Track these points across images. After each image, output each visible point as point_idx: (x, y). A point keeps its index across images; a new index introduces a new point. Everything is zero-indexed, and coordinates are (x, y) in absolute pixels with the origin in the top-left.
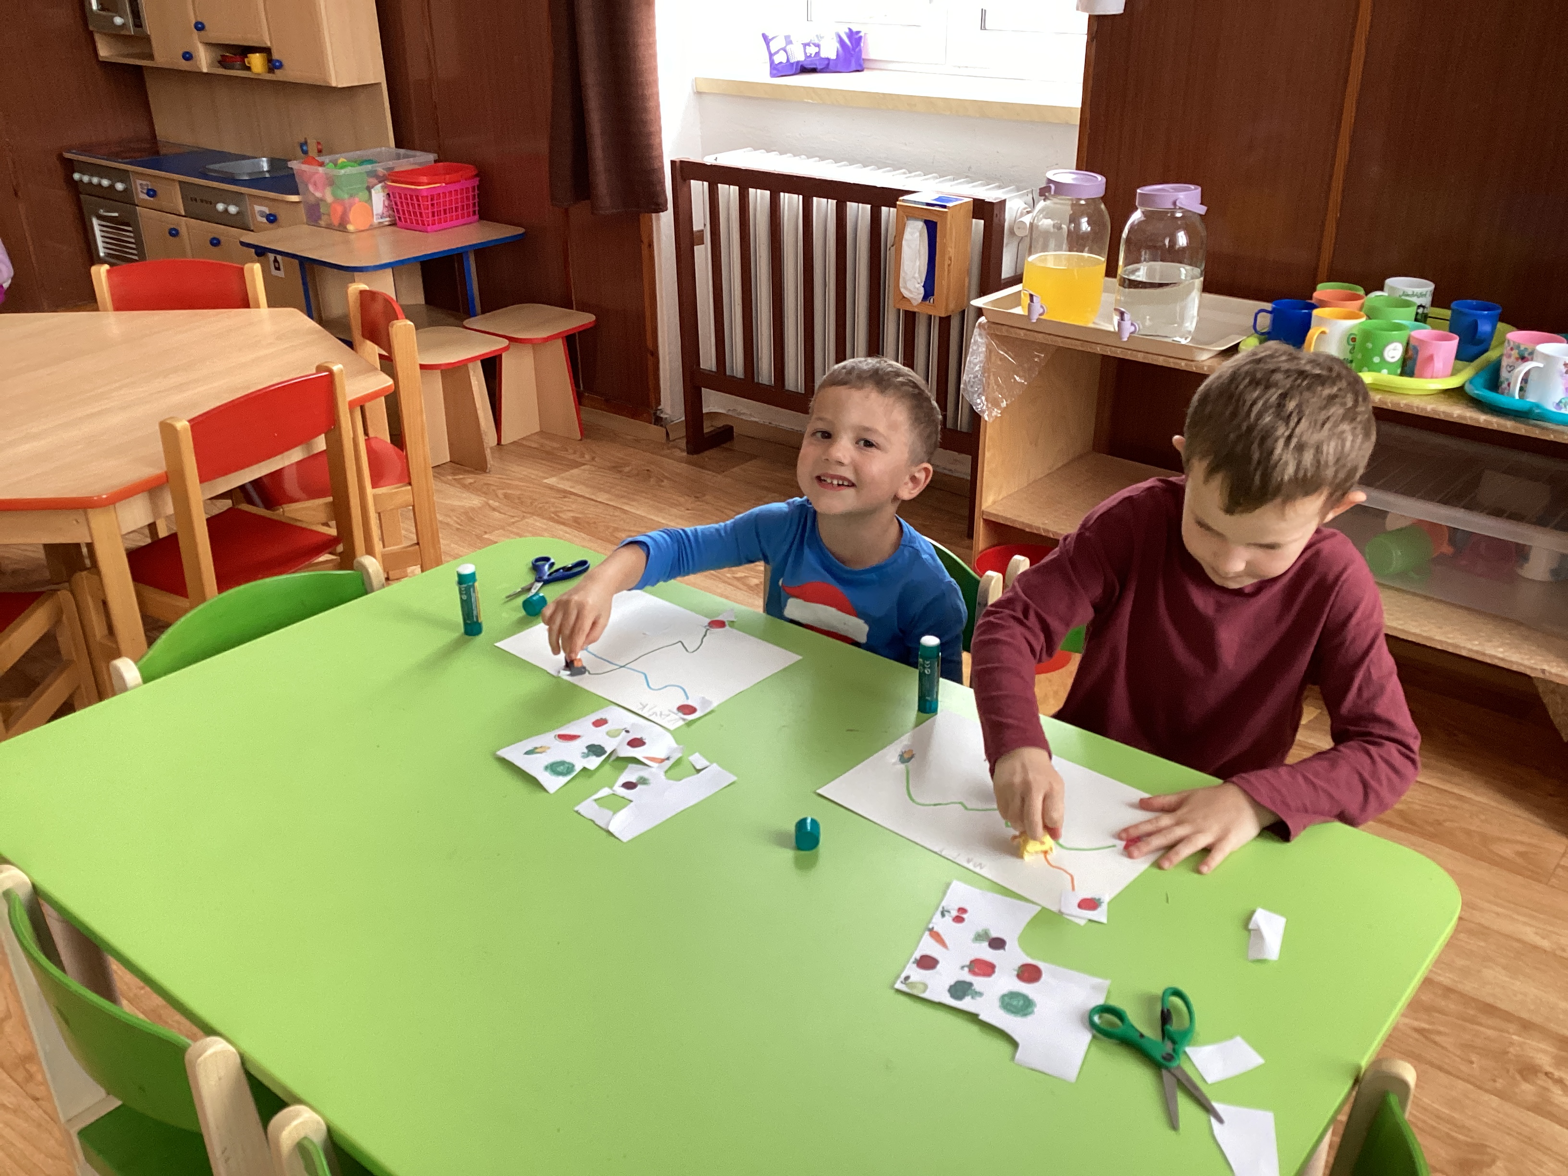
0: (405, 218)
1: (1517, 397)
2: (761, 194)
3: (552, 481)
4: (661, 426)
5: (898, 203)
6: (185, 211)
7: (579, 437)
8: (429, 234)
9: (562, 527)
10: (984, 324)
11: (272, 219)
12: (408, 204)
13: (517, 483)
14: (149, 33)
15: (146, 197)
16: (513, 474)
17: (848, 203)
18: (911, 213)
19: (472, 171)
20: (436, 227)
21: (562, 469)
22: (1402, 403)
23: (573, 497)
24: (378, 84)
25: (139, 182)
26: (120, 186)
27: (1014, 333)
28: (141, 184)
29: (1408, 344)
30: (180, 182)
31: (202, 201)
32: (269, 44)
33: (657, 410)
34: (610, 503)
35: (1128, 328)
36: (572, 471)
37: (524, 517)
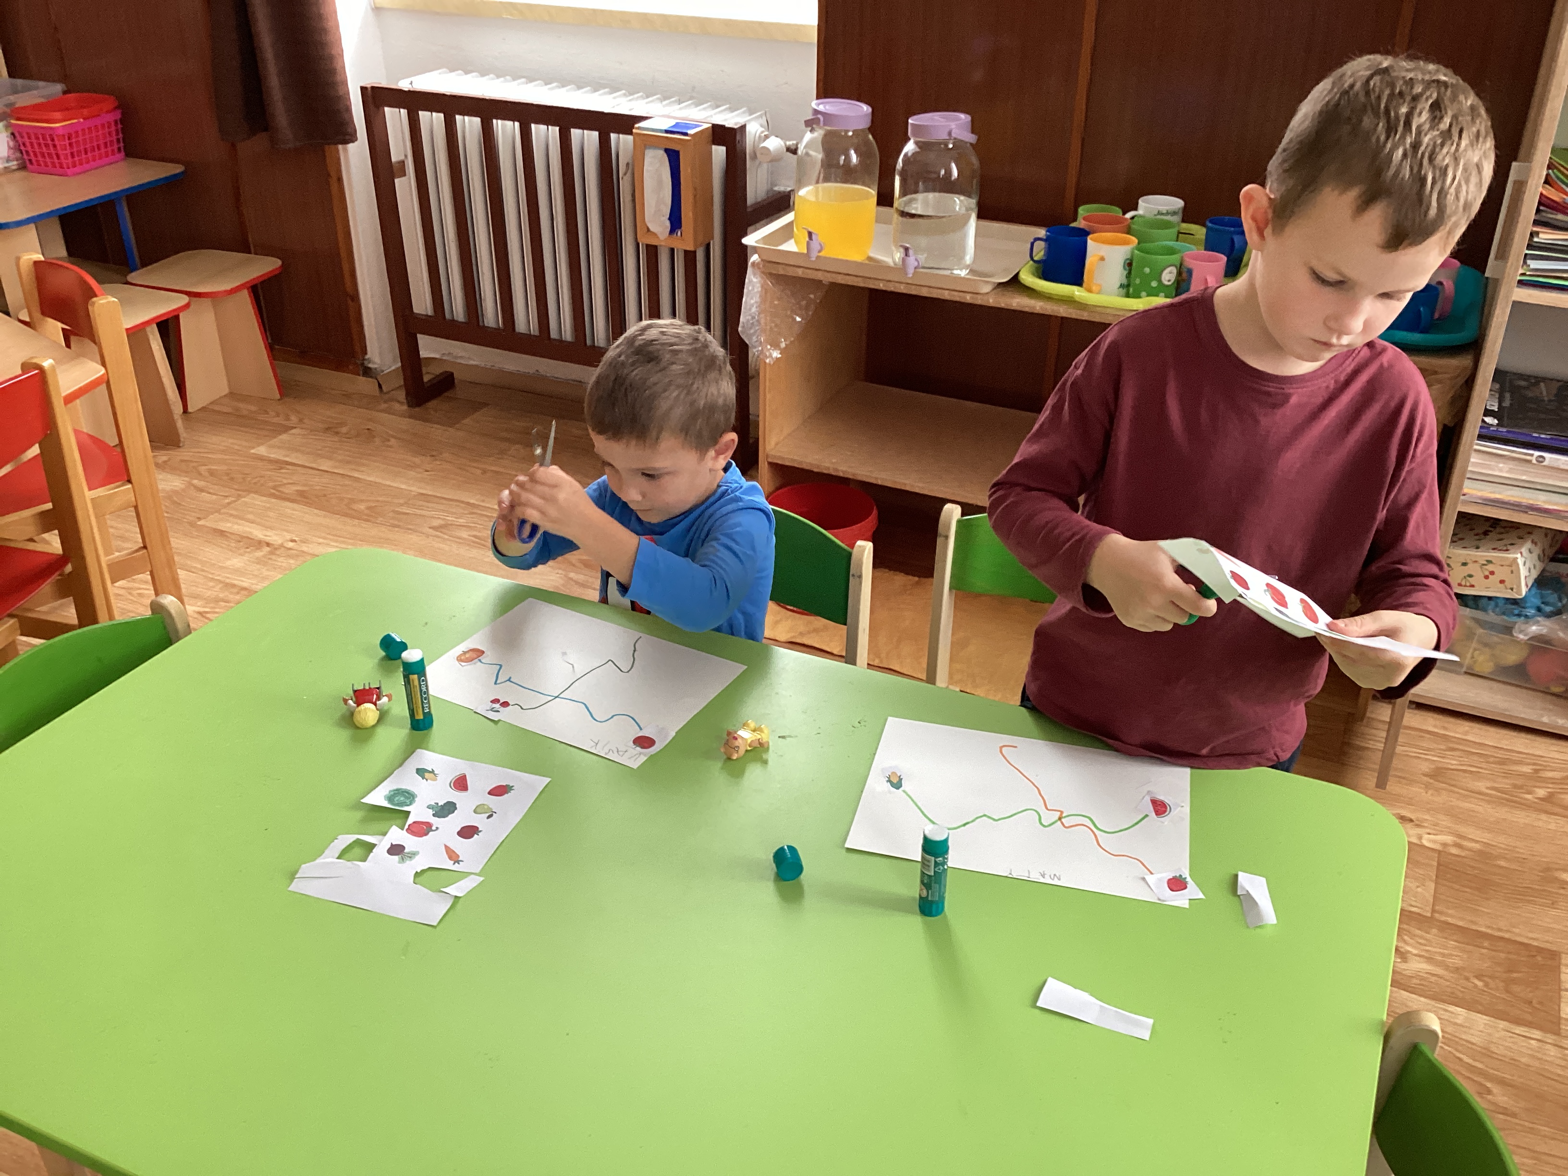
0: (37, 161)
2: (470, 121)
3: (262, 450)
4: (371, 377)
5: (634, 131)
7: (279, 396)
8: (70, 179)
9: (288, 504)
10: (758, 264)
12: (39, 144)
13: (219, 456)
16: (212, 446)
17: (572, 130)
18: (648, 141)
19: (110, 103)
20: (78, 169)
21: (265, 436)
23: (292, 467)
27: (791, 272)
29: (1180, 265)
33: (364, 359)
34: (336, 471)
35: (912, 262)
36: (280, 437)
37: (239, 496)
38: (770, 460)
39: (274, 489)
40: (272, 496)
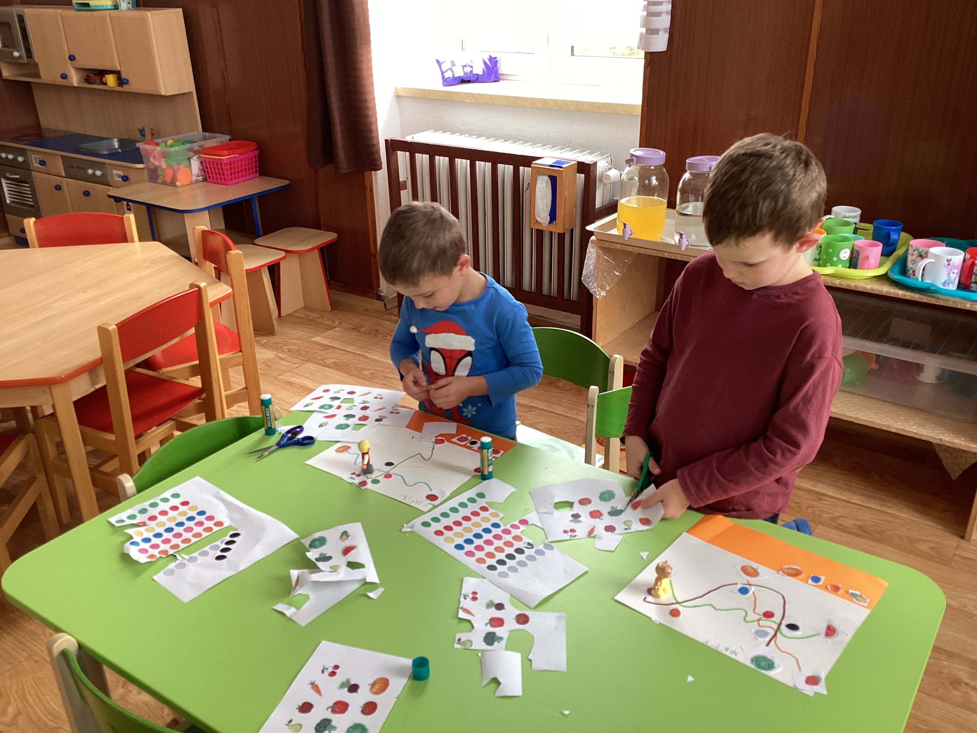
0: (213, 177)
1: (920, 280)
2: (443, 159)
3: (317, 339)
4: (381, 300)
5: (532, 165)
6: (65, 173)
7: (330, 309)
8: (229, 186)
9: (328, 369)
10: (595, 241)
11: (125, 179)
12: (214, 168)
13: (294, 341)
14: (37, 61)
15: (39, 166)
16: (292, 336)
17: (499, 165)
18: (540, 171)
20: (233, 181)
21: (320, 331)
22: (853, 285)
23: (331, 349)
24: (191, 93)
25: (33, 156)
26: (20, 159)
27: (613, 246)
28: (35, 158)
29: (853, 249)
30: (62, 156)
31: (77, 167)
32: (119, 69)
33: (378, 291)
34: (356, 352)
35: (685, 242)
36: (328, 332)
37: (302, 364)
39: (322, 361)
40: (320, 364)
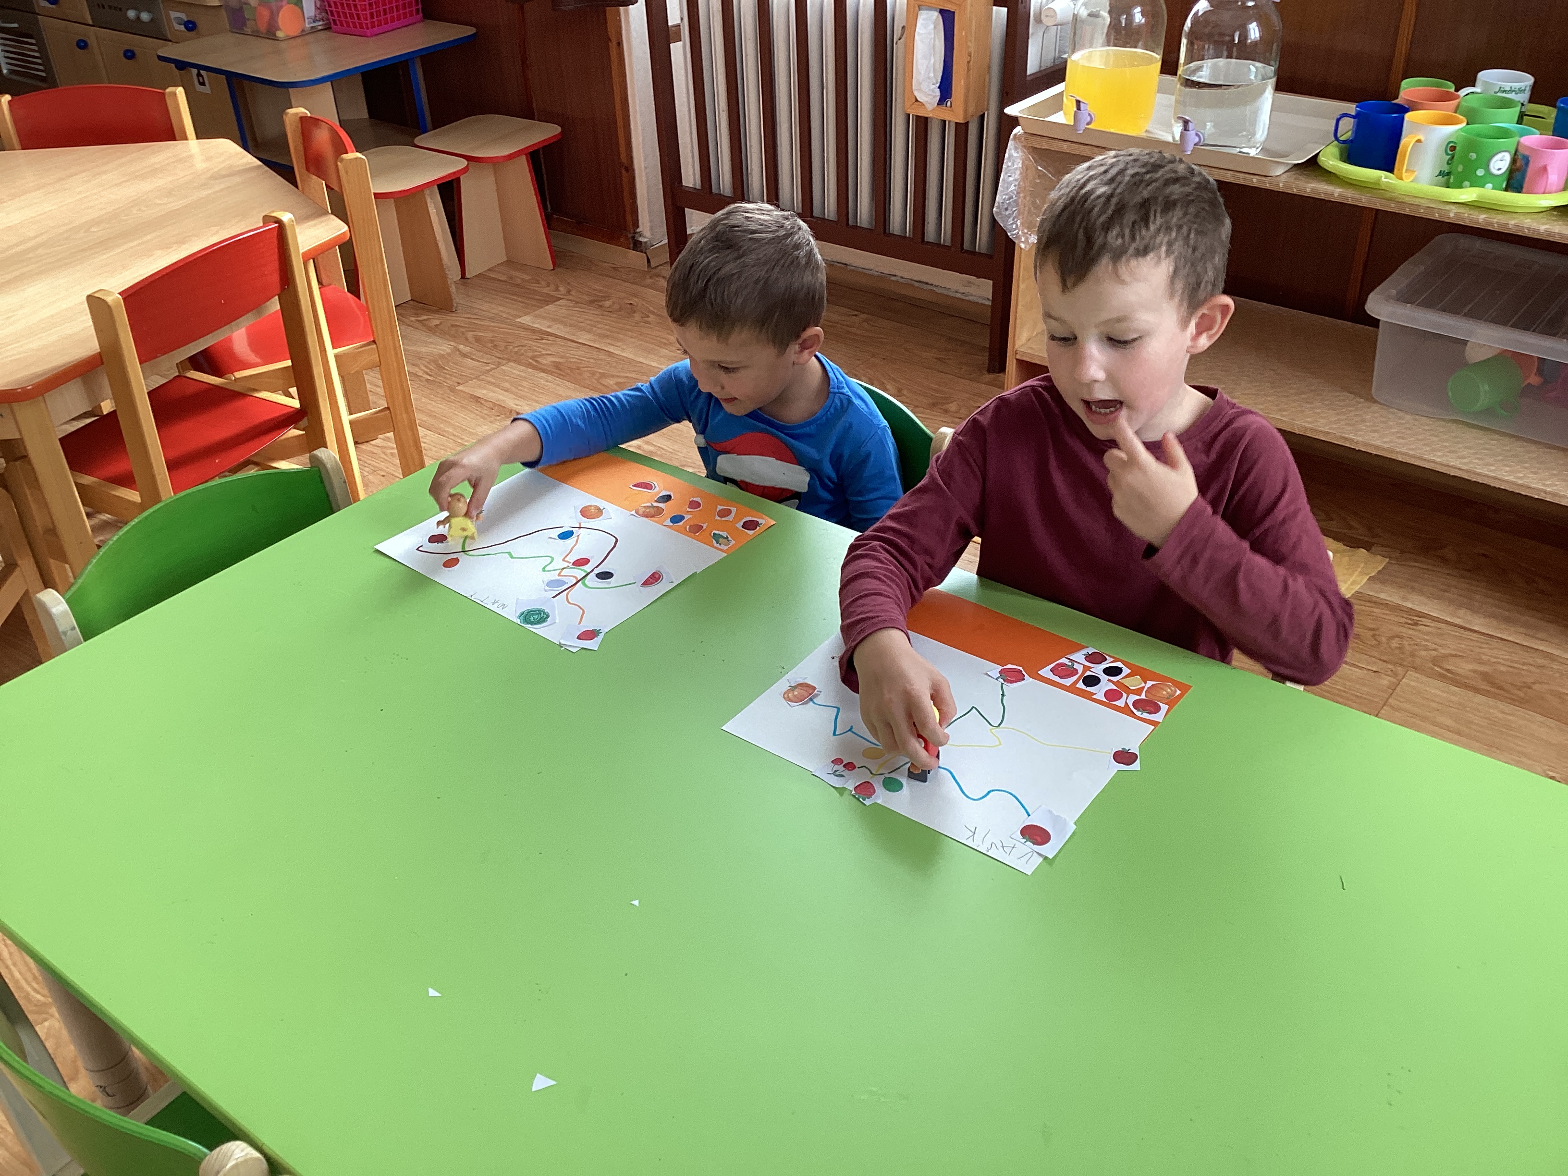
0: (341, 22)
3: (526, 320)
4: (641, 251)
6: (93, 19)
7: (551, 266)
8: (369, 39)
10: (1021, 137)
11: (191, 26)
12: (342, 5)
13: (487, 323)
15: (47, 4)
16: (484, 313)
18: (922, 1)
20: (377, 29)
21: (535, 306)
23: (551, 338)
29: (1516, 152)
31: (110, 7)
33: (635, 233)
34: (592, 345)
35: (1192, 139)
36: (547, 307)
37: (499, 364)
38: (1018, 357)
39: (533, 360)
40: (529, 365)
